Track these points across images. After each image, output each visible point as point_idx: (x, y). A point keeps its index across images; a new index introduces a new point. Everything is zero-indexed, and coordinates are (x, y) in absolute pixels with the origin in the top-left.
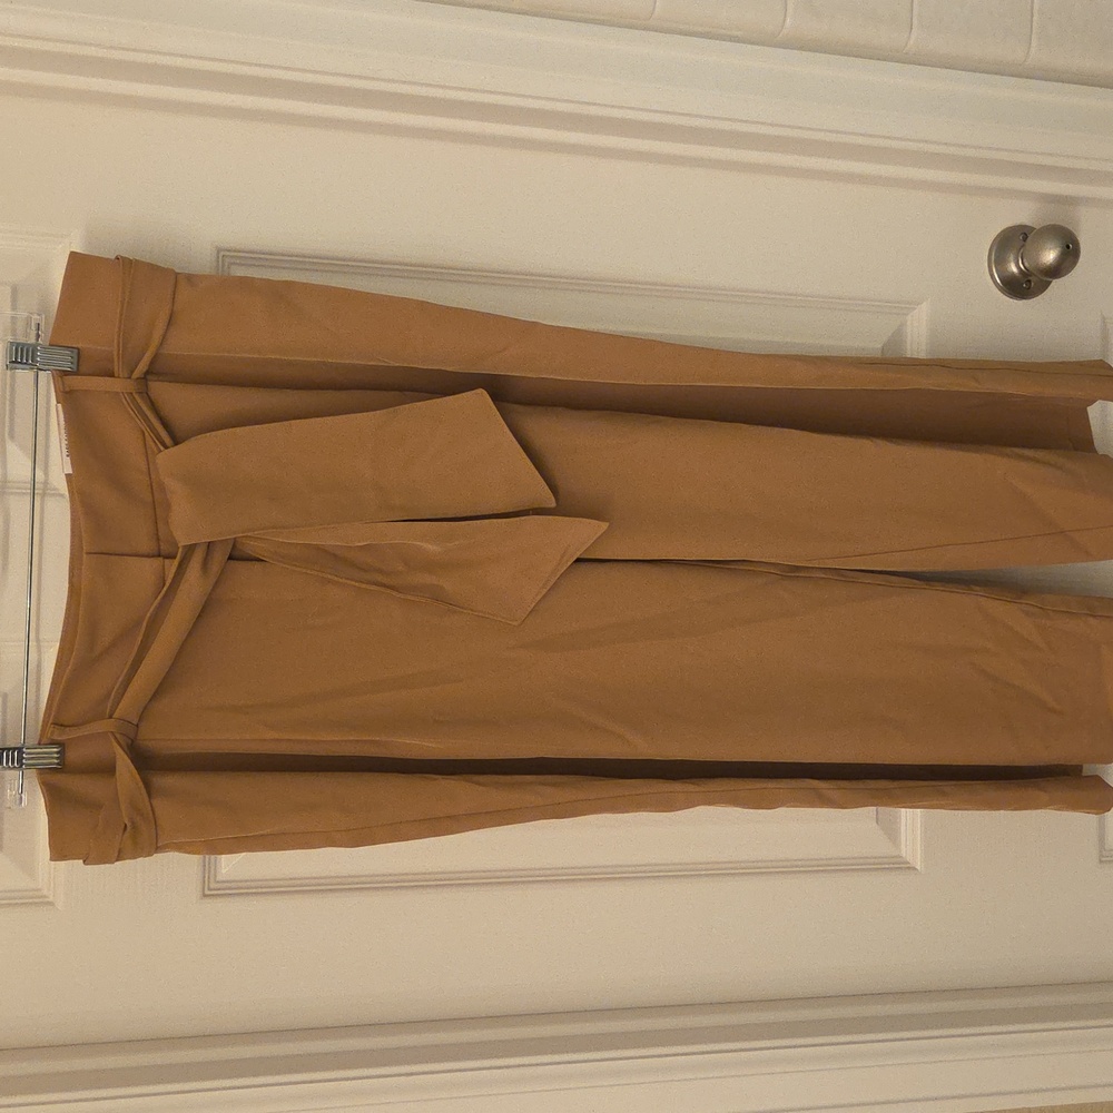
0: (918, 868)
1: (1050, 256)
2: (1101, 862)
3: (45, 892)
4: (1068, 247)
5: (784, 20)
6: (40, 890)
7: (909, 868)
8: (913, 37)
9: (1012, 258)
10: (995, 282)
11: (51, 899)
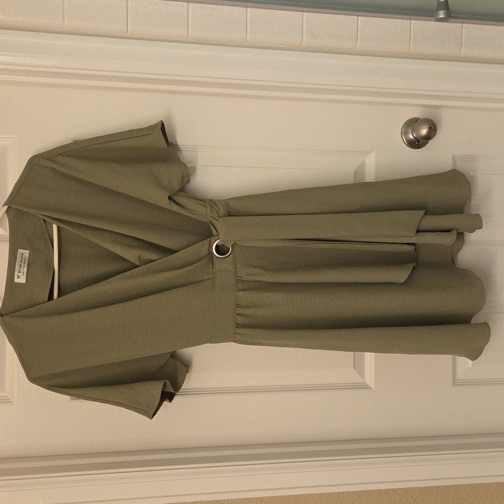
0: (373, 387)
1: (424, 131)
2: (454, 385)
3: (9, 397)
4: (431, 128)
5: (302, 39)
6: (7, 397)
7: (369, 388)
8: (358, 44)
9: (410, 131)
10: (404, 142)
11: (11, 400)
